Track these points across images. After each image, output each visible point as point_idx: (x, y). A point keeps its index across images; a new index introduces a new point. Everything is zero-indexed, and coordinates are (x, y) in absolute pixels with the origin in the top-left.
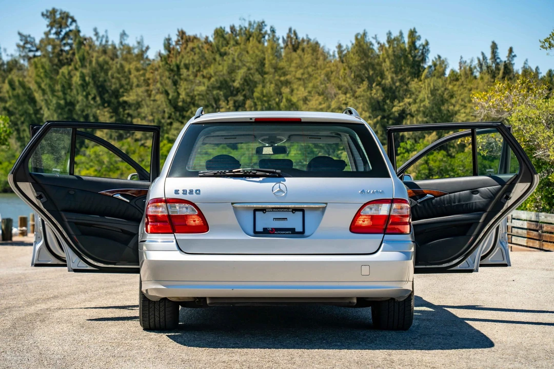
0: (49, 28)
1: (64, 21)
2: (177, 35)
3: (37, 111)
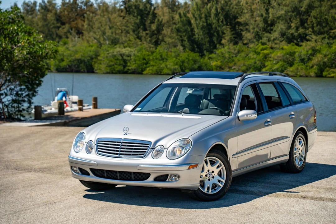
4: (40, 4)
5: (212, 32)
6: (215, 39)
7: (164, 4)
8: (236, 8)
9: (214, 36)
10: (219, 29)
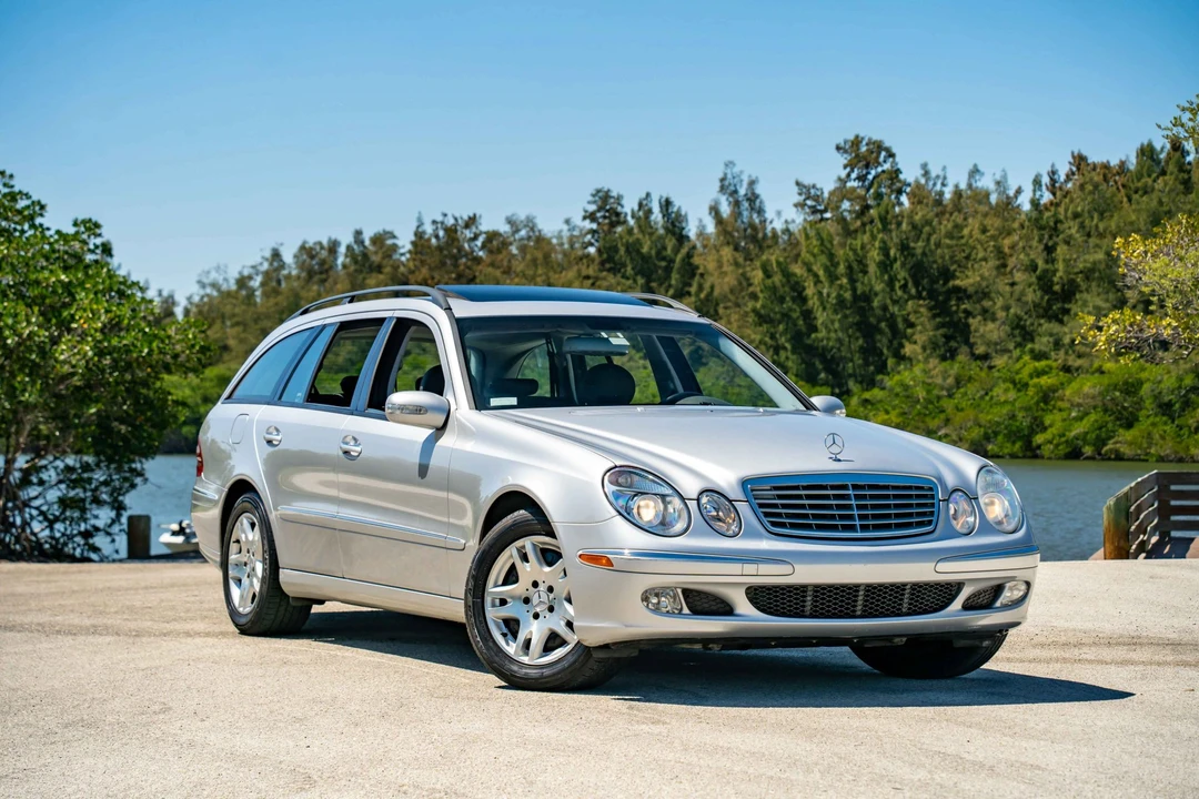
0: (848, 169)
1: (875, 155)
2: (1070, 163)
3: (808, 315)
4: (349, 248)
5: (873, 320)
6: (882, 342)
7: (722, 238)
8: (949, 247)
9: (881, 332)
10: (895, 309)
